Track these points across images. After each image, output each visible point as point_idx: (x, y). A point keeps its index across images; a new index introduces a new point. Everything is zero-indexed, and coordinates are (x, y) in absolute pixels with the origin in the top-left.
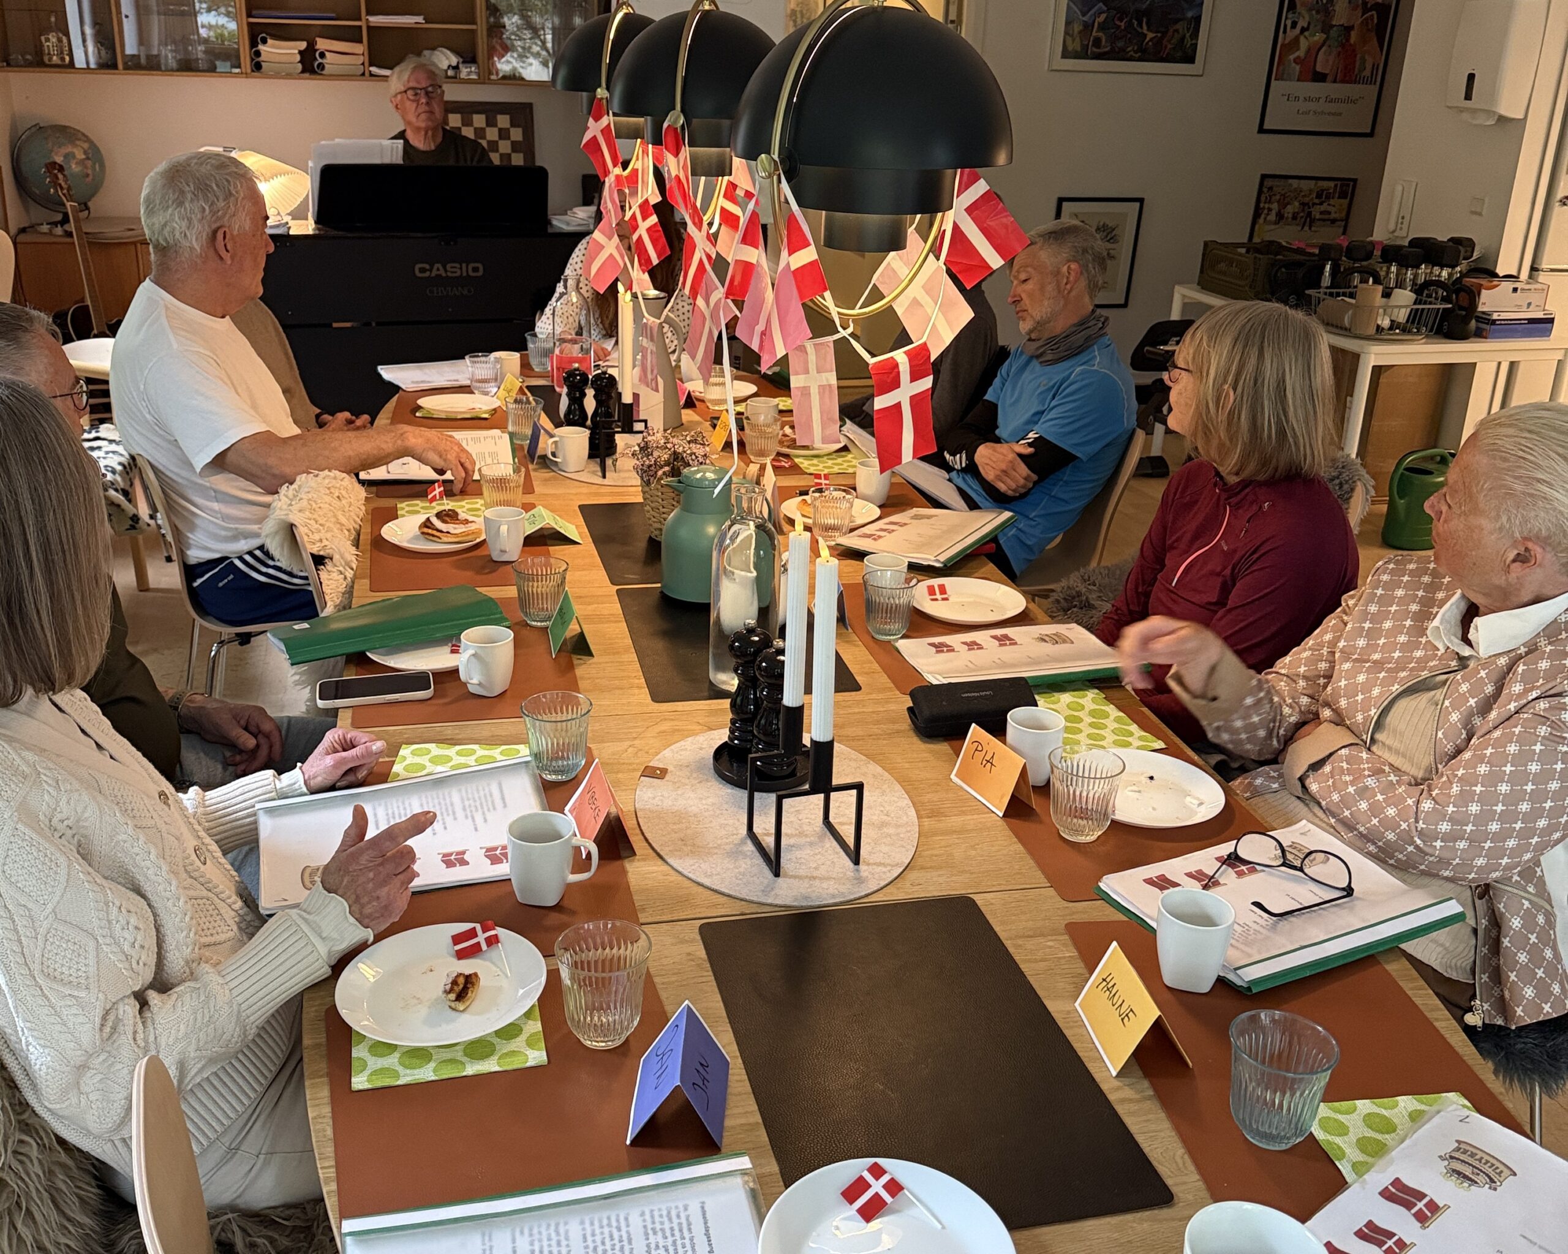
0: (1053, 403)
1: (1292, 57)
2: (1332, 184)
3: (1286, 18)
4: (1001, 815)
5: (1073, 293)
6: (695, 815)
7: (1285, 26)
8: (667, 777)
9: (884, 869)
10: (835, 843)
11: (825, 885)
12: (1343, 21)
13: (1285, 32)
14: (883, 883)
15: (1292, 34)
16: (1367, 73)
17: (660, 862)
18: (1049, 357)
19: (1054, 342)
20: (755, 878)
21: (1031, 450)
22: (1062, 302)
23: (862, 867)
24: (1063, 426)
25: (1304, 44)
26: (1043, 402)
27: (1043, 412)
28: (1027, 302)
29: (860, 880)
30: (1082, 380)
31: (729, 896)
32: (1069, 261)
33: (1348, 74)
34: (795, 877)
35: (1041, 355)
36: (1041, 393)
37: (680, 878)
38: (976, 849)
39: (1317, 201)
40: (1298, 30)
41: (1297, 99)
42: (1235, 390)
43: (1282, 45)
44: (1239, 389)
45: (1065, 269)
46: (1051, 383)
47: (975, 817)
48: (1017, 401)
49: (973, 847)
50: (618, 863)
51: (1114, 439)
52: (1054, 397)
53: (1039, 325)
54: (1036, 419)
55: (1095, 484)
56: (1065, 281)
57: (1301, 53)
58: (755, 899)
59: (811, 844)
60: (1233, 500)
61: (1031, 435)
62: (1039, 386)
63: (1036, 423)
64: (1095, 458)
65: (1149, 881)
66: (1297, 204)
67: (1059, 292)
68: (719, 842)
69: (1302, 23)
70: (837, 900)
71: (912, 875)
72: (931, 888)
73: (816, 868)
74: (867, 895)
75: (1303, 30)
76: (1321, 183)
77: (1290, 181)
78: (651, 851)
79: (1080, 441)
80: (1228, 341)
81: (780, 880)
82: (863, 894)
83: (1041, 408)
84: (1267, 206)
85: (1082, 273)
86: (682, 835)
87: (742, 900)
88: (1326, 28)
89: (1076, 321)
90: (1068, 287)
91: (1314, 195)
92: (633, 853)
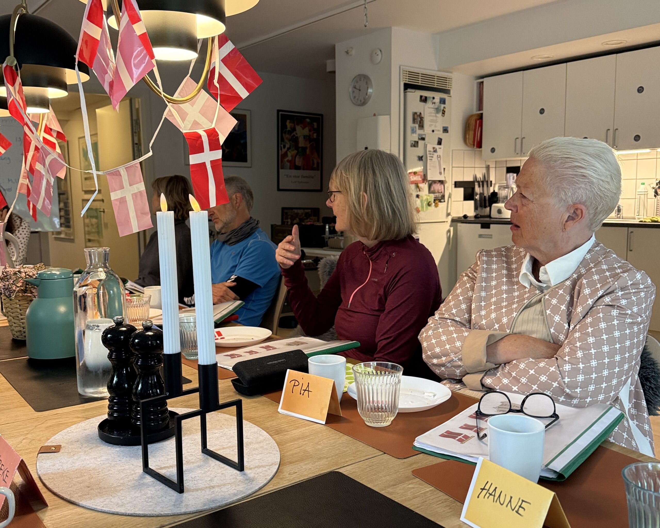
0: (241, 260)
1: (286, 160)
2: (310, 211)
3: (281, 144)
4: (324, 423)
5: (240, 208)
6: (94, 469)
7: (281, 147)
8: (62, 451)
9: (264, 469)
10: (218, 462)
11: (224, 489)
12: (303, 145)
13: (281, 149)
14: (269, 478)
15: (284, 150)
16: (315, 166)
17: (71, 506)
18: (233, 240)
19: (235, 232)
20: (163, 498)
21: (234, 284)
22: (236, 212)
23: (246, 471)
24: (250, 269)
25: (289, 154)
26: (235, 261)
27: (236, 266)
28: (218, 214)
29: (251, 480)
30: (254, 246)
31: (144, 516)
32: (235, 193)
33: (308, 166)
34: (197, 490)
35: (229, 240)
36: (233, 257)
37: (94, 514)
38: (320, 445)
39: (305, 218)
40: (286, 149)
41: (291, 176)
42: (366, 193)
43: (281, 155)
44: (368, 192)
45: (234, 196)
46: (238, 252)
47: (307, 428)
48: (220, 265)
49: (317, 444)
50: (31, 516)
51: (275, 275)
52: (241, 257)
53: (226, 225)
54: (233, 270)
55: (268, 301)
56: (235, 202)
57: (289, 158)
58: (170, 512)
59: (199, 467)
60: (374, 256)
61: (232, 277)
62: (231, 255)
63: (233, 272)
64: (266, 286)
65: (442, 435)
66: (298, 219)
67: (233, 207)
68: (122, 481)
69: (287, 146)
70: (239, 497)
71: (287, 469)
72: (305, 473)
73: (211, 480)
74: (260, 489)
75: (288, 149)
76: (306, 211)
77: (294, 210)
78: (61, 501)
79: (259, 276)
80: (356, 170)
81: (185, 495)
82: (257, 488)
83: (235, 264)
84: (286, 220)
85: (243, 199)
86: (87, 484)
87: (157, 516)
88: (297, 148)
89: (244, 221)
90: (238, 204)
91: (304, 215)
92: (44, 504)
